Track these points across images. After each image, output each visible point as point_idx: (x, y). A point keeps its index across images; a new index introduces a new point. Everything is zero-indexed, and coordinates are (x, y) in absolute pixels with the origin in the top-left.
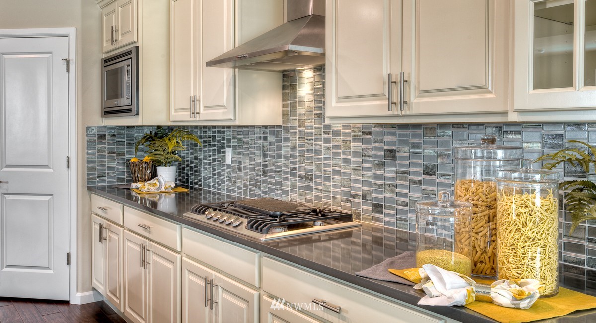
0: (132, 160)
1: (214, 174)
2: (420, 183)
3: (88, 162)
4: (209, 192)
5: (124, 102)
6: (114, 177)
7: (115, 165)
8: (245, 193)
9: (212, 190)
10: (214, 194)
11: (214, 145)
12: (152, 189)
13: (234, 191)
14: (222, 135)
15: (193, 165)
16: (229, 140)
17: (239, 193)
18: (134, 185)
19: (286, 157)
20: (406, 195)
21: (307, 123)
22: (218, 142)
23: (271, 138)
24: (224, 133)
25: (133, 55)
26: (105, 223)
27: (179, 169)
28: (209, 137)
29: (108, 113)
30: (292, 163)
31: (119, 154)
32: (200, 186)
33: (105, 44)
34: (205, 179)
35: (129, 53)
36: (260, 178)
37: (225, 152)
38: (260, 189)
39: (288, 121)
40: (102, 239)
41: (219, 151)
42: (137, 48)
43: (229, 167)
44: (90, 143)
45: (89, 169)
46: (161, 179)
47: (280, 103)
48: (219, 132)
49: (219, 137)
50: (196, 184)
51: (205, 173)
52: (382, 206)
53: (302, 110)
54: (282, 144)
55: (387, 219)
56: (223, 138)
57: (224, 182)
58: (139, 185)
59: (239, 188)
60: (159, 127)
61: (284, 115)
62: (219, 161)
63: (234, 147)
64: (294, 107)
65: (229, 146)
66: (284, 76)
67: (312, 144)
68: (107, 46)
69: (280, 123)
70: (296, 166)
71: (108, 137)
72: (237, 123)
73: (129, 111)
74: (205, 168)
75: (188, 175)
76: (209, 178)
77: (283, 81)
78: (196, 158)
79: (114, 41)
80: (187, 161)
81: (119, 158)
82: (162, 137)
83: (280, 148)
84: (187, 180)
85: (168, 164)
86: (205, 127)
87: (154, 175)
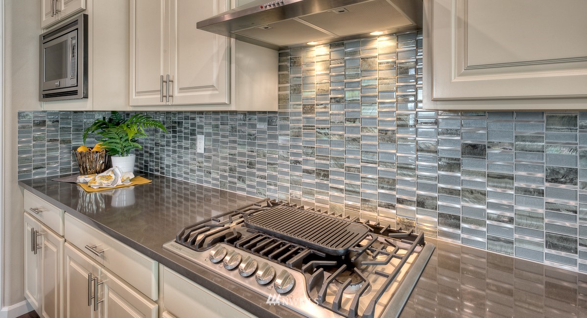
0: (80, 150)
1: (179, 162)
2: (541, 193)
3: (20, 152)
4: (174, 181)
5: (68, 82)
6: (57, 167)
7: (58, 154)
8: (223, 184)
9: (177, 178)
10: (180, 183)
11: (181, 132)
12: (105, 183)
13: (207, 182)
14: (190, 121)
15: (153, 152)
16: (201, 127)
17: (214, 185)
18: (81, 179)
19: (284, 147)
20: (510, 208)
21: (318, 109)
22: (185, 128)
23: (262, 126)
24: (193, 119)
25: (81, 26)
26: (39, 227)
27: (137, 155)
28: (175, 123)
29: (48, 96)
30: (293, 154)
31: (63, 142)
32: (163, 173)
33: (44, 19)
34: (168, 166)
35: (75, 22)
36: (246, 170)
37: (195, 140)
38: (244, 181)
39: (285, 107)
40: (35, 247)
41: (186, 138)
42: (86, 17)
43: (201, 155)
44: (23, 130)
45: (21, 160)
46: (117, 171)
47: (277, 86)
48: (187, 118)
49: (187, 124)
50: (157, 171)
51: (167, 161)
52: (458, 218)
53: (309, 94)
54: (278, 133)
55: (465, 236)
56: (193, 125)
57: (192, 171)
58: (88, 178)
59: (214, 179)
60: (114, 112)
61: (282, 100)
62: (186, 148)
63: (208, 135)
64: (297, 90)
65: (202, 133)
66: (280, 55)
67: (326, 134)
68: (47, 20)
69: (276, 109)
70: (300, 159)
71: (48, 123)
72: (233, 108)
73: (75, 93)
74: (168, 156)
75: (146, 162)
76: (174, 165)
77: (280, 61)
78: (157, 144)
79: (55, 12)
80: (146, 147)
81: (64, 146)
82: (118, 124)
83: (275, 137)
84: (146, 166)
85: (124, 152)
86: (168, 113)
87: (108, 166)
